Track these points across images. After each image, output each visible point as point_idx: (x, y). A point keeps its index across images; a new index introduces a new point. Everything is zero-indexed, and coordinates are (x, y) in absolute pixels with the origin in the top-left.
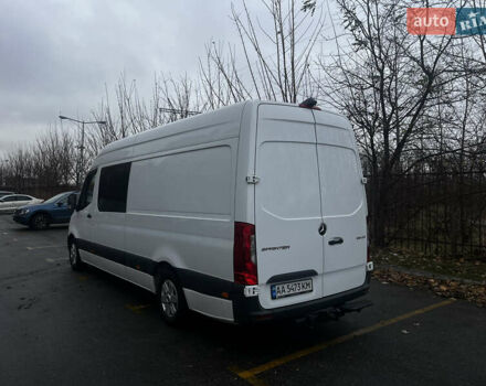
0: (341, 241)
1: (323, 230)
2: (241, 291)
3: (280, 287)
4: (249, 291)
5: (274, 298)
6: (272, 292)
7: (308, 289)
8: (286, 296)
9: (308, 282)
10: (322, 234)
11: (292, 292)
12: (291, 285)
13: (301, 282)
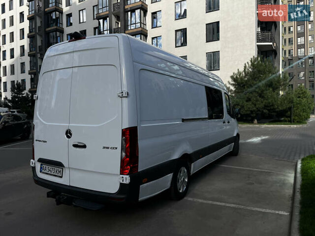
0: (85, 146)
3: (45, 166)
4: (31, 162)
5: (41, 171)
6: (41, 168)
7: (59, 175)
8: (46, 173)
9: (60, 170)
11: (49, 172)
12: (50, 167)
13: (55, 168)
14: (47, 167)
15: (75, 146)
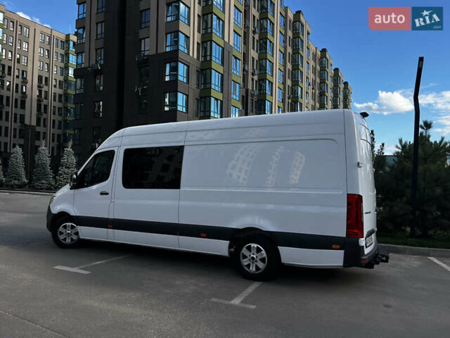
4: (362, 242)
5: (366, 247)
6: (366, 243)
7: (372, 242)
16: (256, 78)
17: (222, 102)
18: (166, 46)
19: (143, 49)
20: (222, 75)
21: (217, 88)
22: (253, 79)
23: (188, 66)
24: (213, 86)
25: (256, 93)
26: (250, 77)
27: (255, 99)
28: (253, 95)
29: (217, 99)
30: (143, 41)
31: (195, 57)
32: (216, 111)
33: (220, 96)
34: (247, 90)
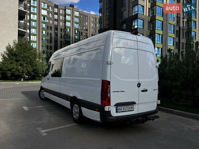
0: (146, 91)
1: (139, 85)
2: (104, 108)
3: (120, 108)
4: (107, 108)
5: (117, 112)
6: (116, 109)
7: (132, 109)
8: (122, 112)
9: (132, 106)
10: (139, 87)
11: (125, 110)
12: (124, 107)
13: (129, 107)
14: (122, 107)
15: (142, 91)
16: (185, 20)
17: (162, 35)
18: (133, 13)
19: (123, 16)
20: (163, 22)
21: (159, 29)
22: (183, 21)
23: (143, 20)
24: (157, 28)
25: (186, 28)
26: (182, 20)
27: (185, 31)
28: (183, 30)
29: (159, 34)
30: (123, 12)
31: (147, 15)
32: (159, 40)
33: (161, 32)
34: (180, 28)
